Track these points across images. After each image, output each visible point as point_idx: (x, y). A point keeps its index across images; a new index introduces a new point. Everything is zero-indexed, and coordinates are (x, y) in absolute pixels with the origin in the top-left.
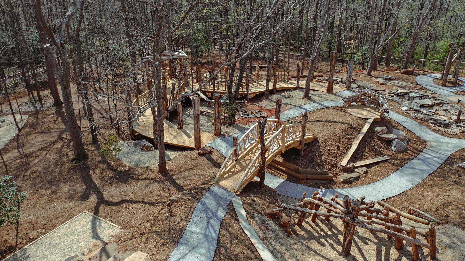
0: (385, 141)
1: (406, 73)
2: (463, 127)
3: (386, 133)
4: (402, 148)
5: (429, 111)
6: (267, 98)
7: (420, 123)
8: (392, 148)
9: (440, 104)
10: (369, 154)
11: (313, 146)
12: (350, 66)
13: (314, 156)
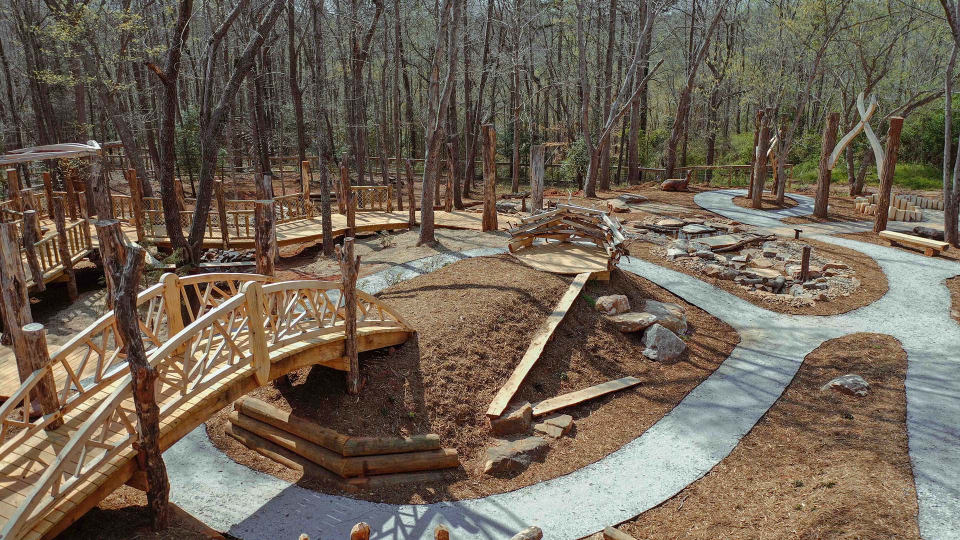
0: (625, 333)
1: (672, 188)
2: (819, 287)
3: (627, 312)
4: (674, 350)
5: (734, 259)
6: (329, 254)
7: (716, 285)
8: (647, 350)
9: (758, 242)
10: (579, 372)
11: (397, 357)
12: (536, 164)
13: (395, 390)
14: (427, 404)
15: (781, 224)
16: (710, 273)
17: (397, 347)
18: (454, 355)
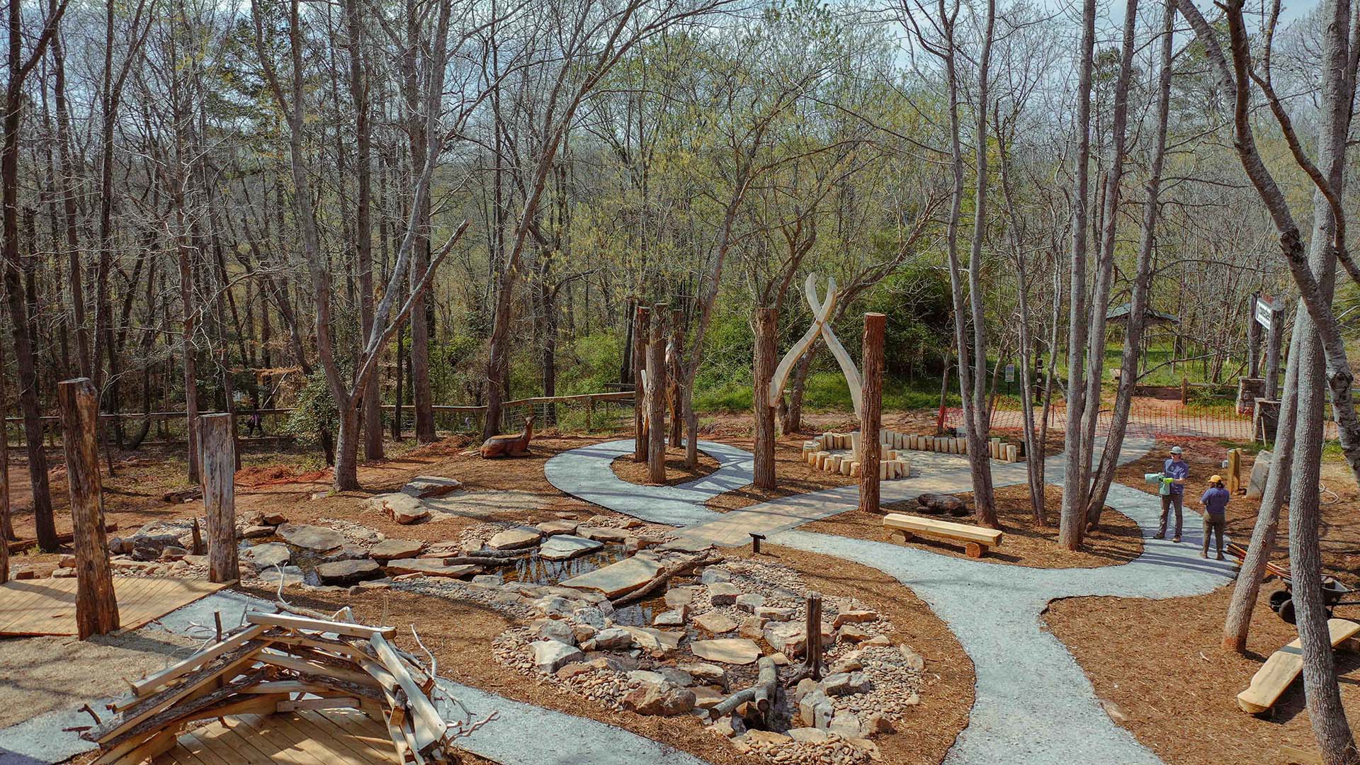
1: (501, 452)
5: (662, 621)
12: (212, 455)
15: (710, 513)
16: (641, 704)
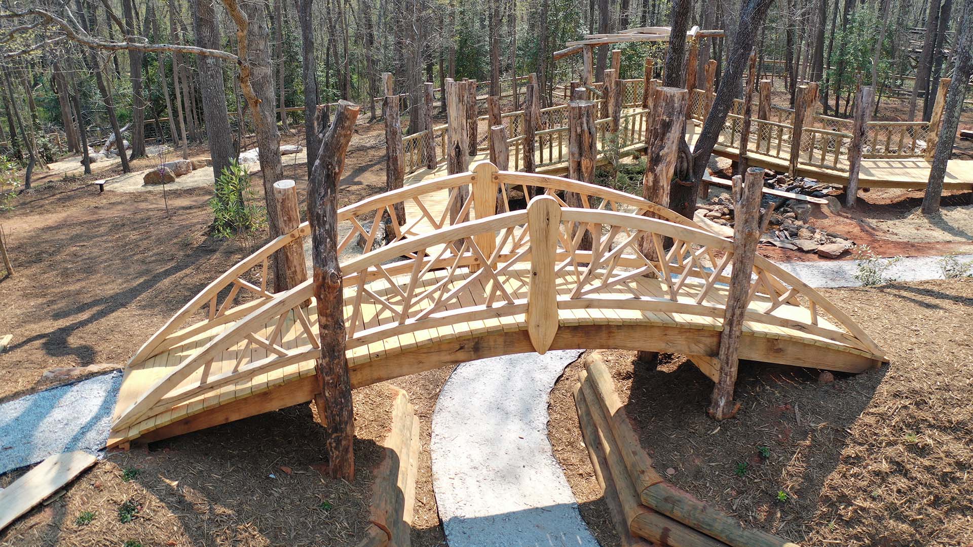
6: (931, 214)
11: (827, 392)
13: (779, 443)
14: (825, 491)
17: (840, 375)
18: (943, 429)
